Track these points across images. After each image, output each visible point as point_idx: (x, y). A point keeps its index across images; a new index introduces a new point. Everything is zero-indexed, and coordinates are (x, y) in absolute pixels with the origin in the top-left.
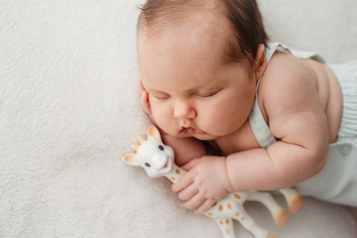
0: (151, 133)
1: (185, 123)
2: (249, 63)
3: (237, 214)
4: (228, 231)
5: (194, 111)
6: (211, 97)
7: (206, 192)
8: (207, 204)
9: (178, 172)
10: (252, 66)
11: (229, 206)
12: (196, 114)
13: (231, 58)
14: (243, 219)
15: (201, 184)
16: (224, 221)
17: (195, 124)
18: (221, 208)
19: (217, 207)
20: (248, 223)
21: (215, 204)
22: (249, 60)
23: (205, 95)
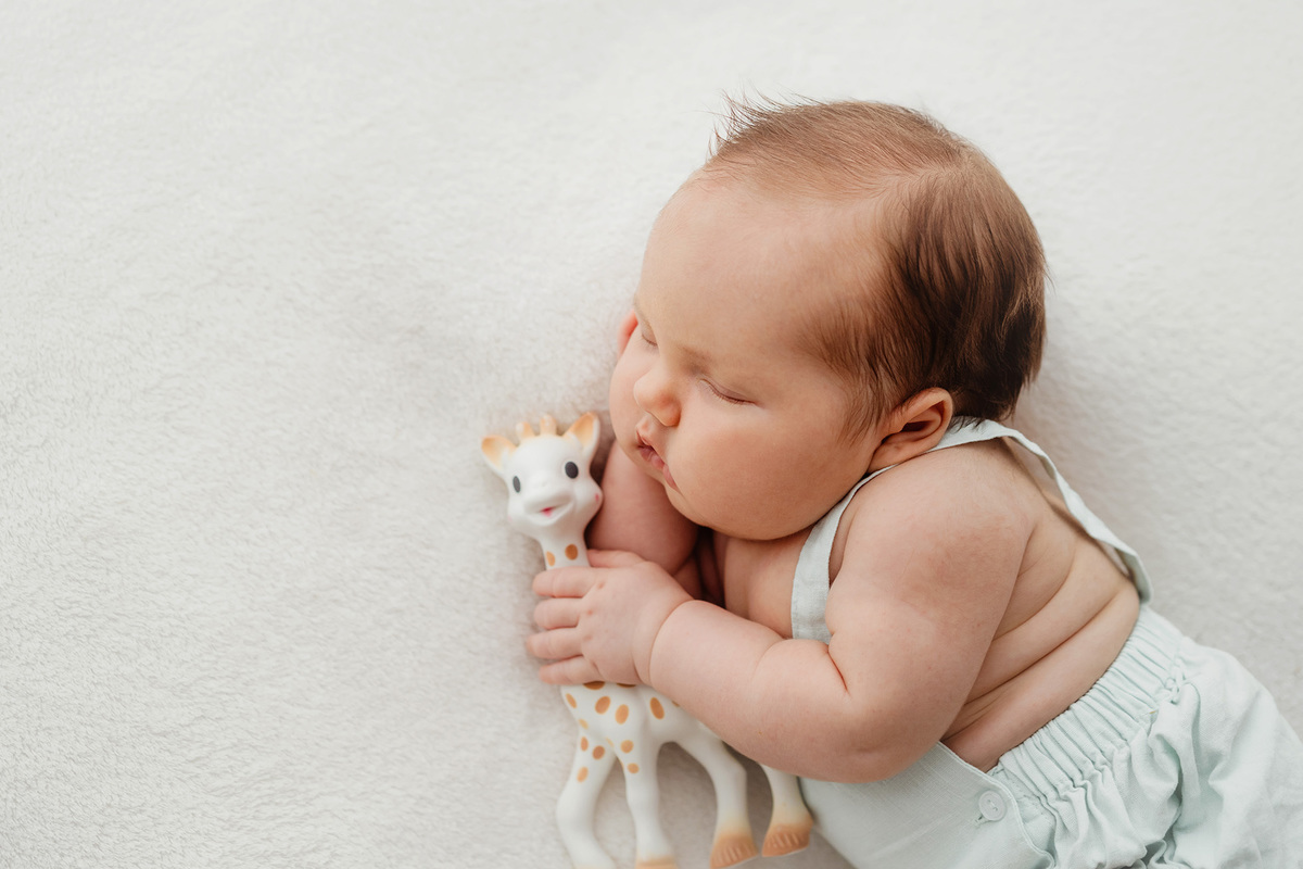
0: (580, 428)
1: (646, 427)
2: (873, 401)
3: (627, 747)
4: (583, 775)
5: (676, 411)
6: (725, 403)
7: (588, 638)
8: (575, 667)
9: (571, 552)
10: (879, 418)
11: (622, 714)
12: (676, 423)
13: (824, 350)
14: (634, 769)
15: (590, 613)
16: (592, 746)
17: (663, 445)
18: (602, 705)
19: (597, 694)
20: (639, 790)
21: (595, 684)
22: (878, 394)
23: (721, 390)
